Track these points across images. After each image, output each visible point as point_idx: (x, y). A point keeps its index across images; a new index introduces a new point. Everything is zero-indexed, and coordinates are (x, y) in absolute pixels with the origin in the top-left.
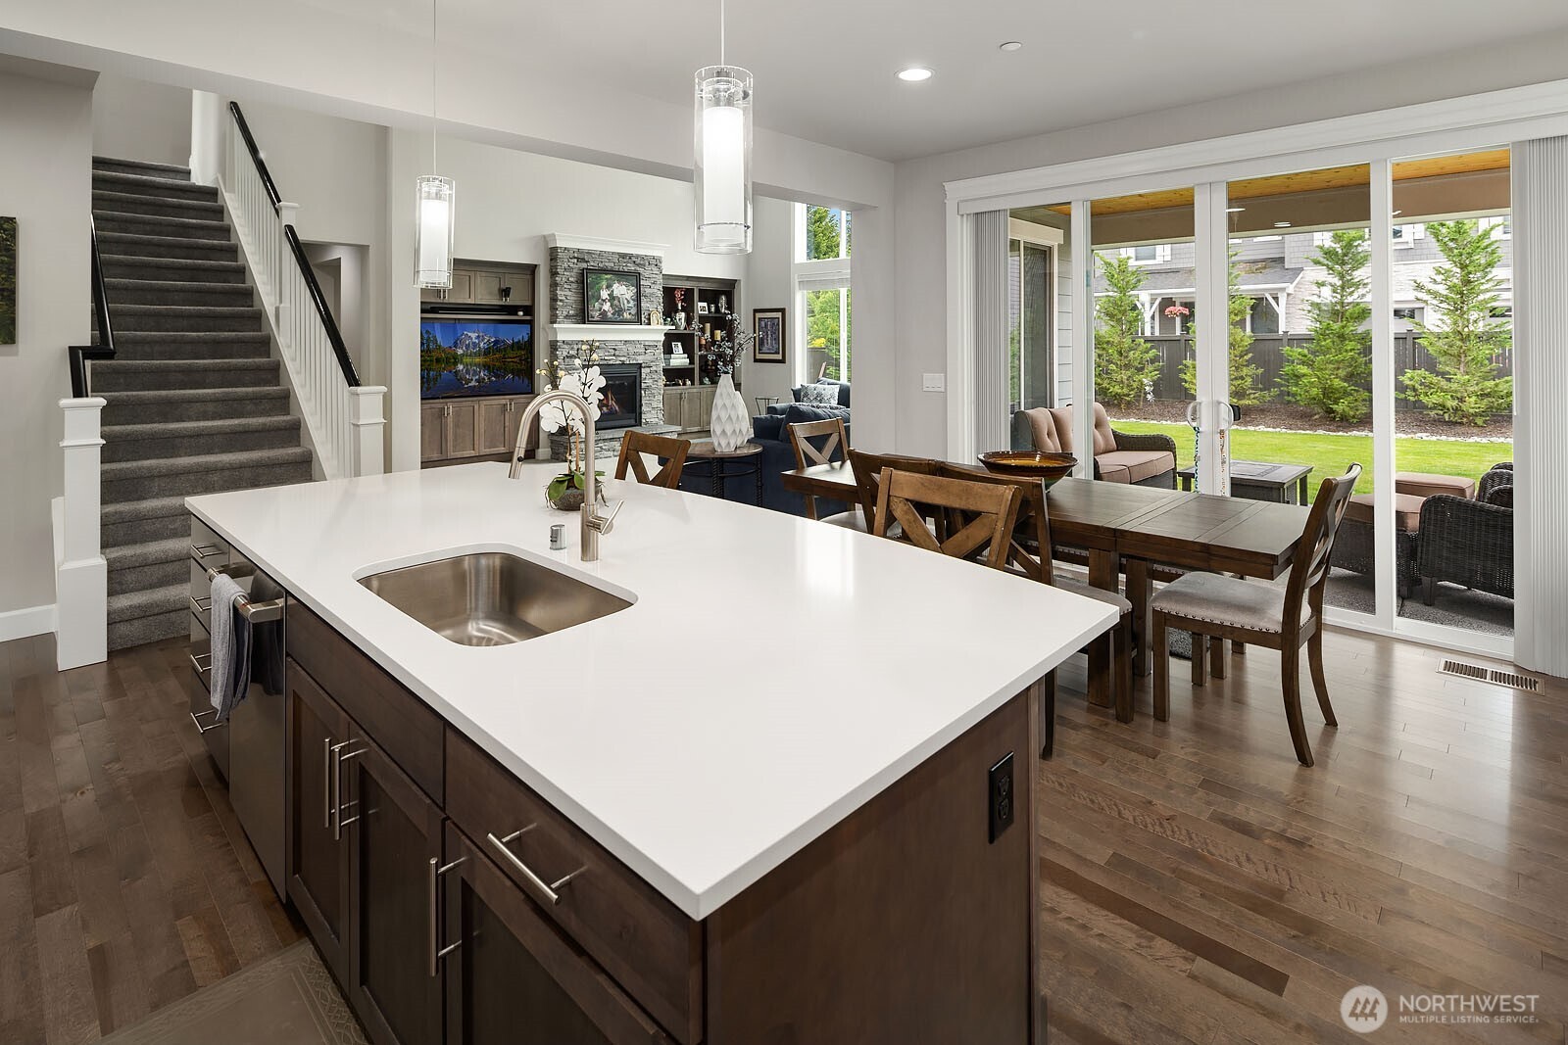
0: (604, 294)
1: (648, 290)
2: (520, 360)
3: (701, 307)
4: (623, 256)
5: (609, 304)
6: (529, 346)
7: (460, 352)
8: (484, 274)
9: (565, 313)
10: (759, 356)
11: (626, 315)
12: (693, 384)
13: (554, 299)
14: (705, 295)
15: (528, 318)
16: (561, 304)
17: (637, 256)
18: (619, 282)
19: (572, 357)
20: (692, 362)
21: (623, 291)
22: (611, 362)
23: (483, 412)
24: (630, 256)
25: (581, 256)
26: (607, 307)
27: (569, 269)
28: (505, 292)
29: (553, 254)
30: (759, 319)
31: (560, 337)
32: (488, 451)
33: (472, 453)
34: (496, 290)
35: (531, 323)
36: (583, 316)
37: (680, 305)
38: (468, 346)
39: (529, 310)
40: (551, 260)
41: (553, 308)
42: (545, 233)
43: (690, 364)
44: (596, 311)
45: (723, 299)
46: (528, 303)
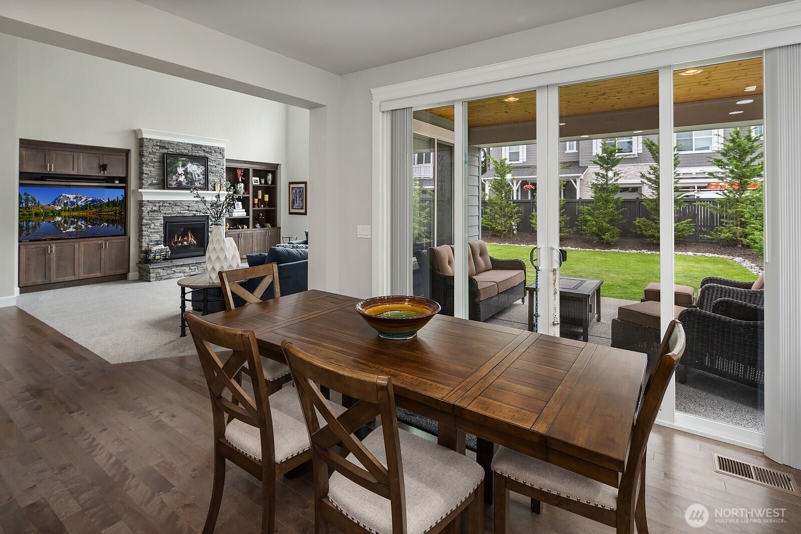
0: (180, 170)
1: (214, 169)
2: (115, 213)
3: (254, 180)
4: (196, 146)
5: (184, 177)
6: (124, 203)
7: (59, 208)
8: (85, 155)
9: (149, 182)
10: (292, 211)
11: (197, 184)
12: (248, 228)
13: (141, 173)
14: (257, 173)
15: (123, 185)
16: (146, 176)
17: (206, 147)
18: (192, 162)
19: (155, 211)
20: (248, 214)
21: (195, 169)
22: (186, 215)
23: (82, 249)
24: (201, 146)
25: (162, 145)
26: (182, 178)
27: (153, 153)
28: (104, 167)
29: (141, 142)
30: (292, 188)
31: (145, 198)
32: (86, 276)
33: (73, 278)
34: (96, 165)
35: (125, 189)
36: (163, 184)
37: (240, 179)
38: (66, 205)
39: (124, 180)
40: (140, 147)
41: (141, 179)
42: (135, 129)
43: (247, 215)
44: (174, 181)
45: (270, 177)
46: (124, 175)
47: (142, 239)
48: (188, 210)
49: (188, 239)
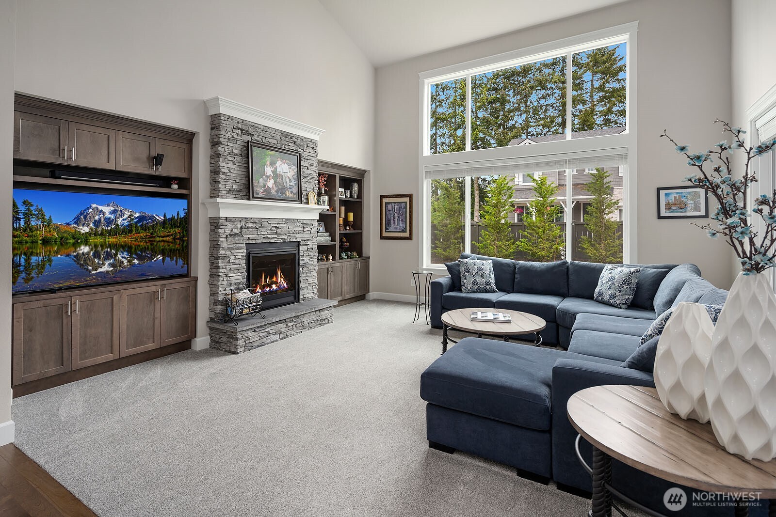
0: (269, 171)
1: (306, 171)
2: (174, 239)
3: (341, 193)
4: (285, 135)
5: (272, 181)
6: (184, 224)
7: (85, 230)
9: (228, 187)
11: (288, 194)
12: (334, 259)
13: (215, 172)
15: (184, 192)
16: (224, 177)
17: (298, 137)
18: (282, 159)
19: (235, 235)
20: (333, 240)
21: (286, 169)
22: (273, 241)
23: (125, 304)
24: (292, 136)
25: (245, 128)
26: (270, 184)
27: (233, 140)
28: (158, 160)
29: (215, 122)
30: (386, 203)
31: (223, 213)
32: (132, 351)
33: (110, 357)
34: (144, 156)
35: (186, 197)
36: (247, 191)
37: (323, 189)
38: (97, 223)
39: (185, 183)
40: (212, 129)
41: (214, 182)
42: (205, 98)
43: (331, 241)
44: (261, 187)
45: (356, 187)
46: (183, 175)
47: (218, 281)
48: (276, 233)
49: (277, 279)
